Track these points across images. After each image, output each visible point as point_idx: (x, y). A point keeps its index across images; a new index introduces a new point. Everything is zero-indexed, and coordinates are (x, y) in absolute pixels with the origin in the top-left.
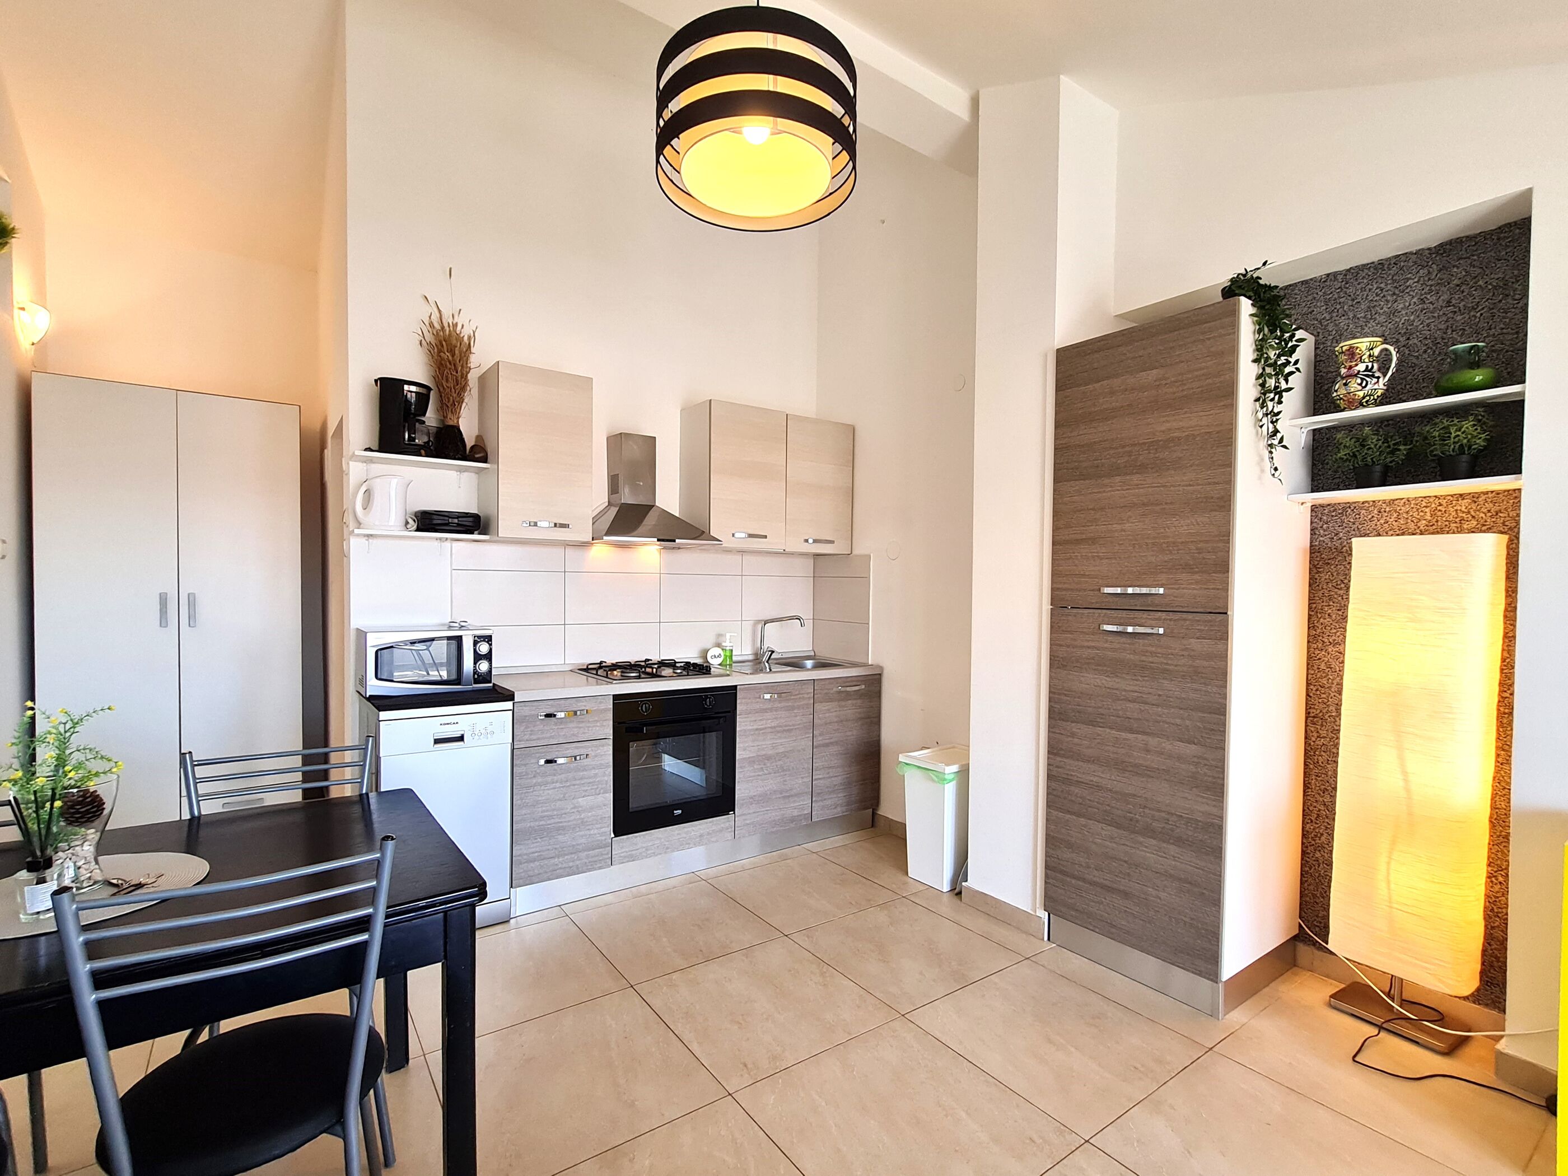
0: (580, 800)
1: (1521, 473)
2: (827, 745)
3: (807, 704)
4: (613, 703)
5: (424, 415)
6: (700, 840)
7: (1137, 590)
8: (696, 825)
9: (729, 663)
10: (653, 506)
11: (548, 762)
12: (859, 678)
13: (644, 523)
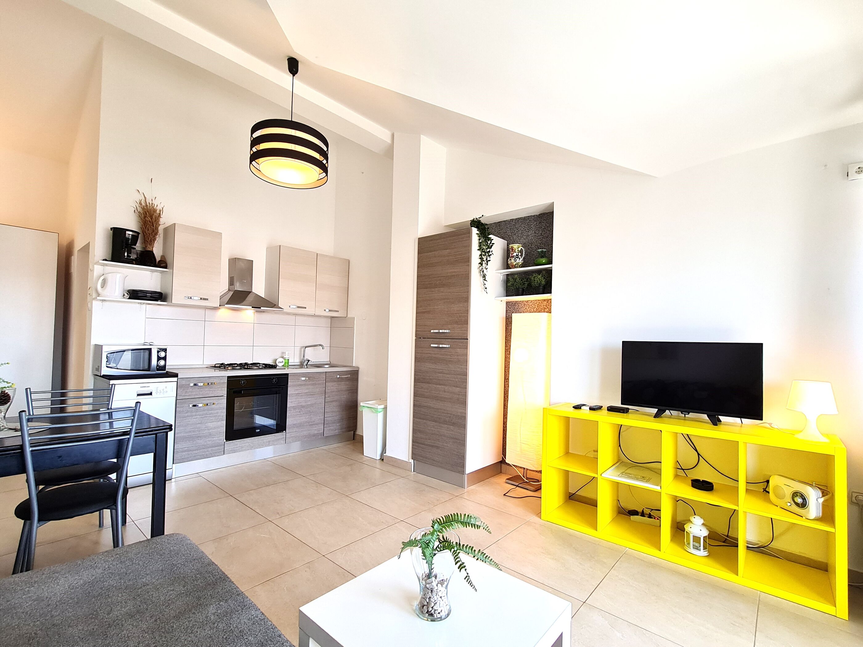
0: (209, 424)
1: (551, 293)
2: (332, 401)
3: (323, 383)
4: (227, 380)
5: (135, 245)
6: (269, 444)
7: (443, 331)
8: (267, 437)
9: (287, 365)
10: (251, 292)
11: (194, 406)
12: (348, 372)
13: (246, 300)
